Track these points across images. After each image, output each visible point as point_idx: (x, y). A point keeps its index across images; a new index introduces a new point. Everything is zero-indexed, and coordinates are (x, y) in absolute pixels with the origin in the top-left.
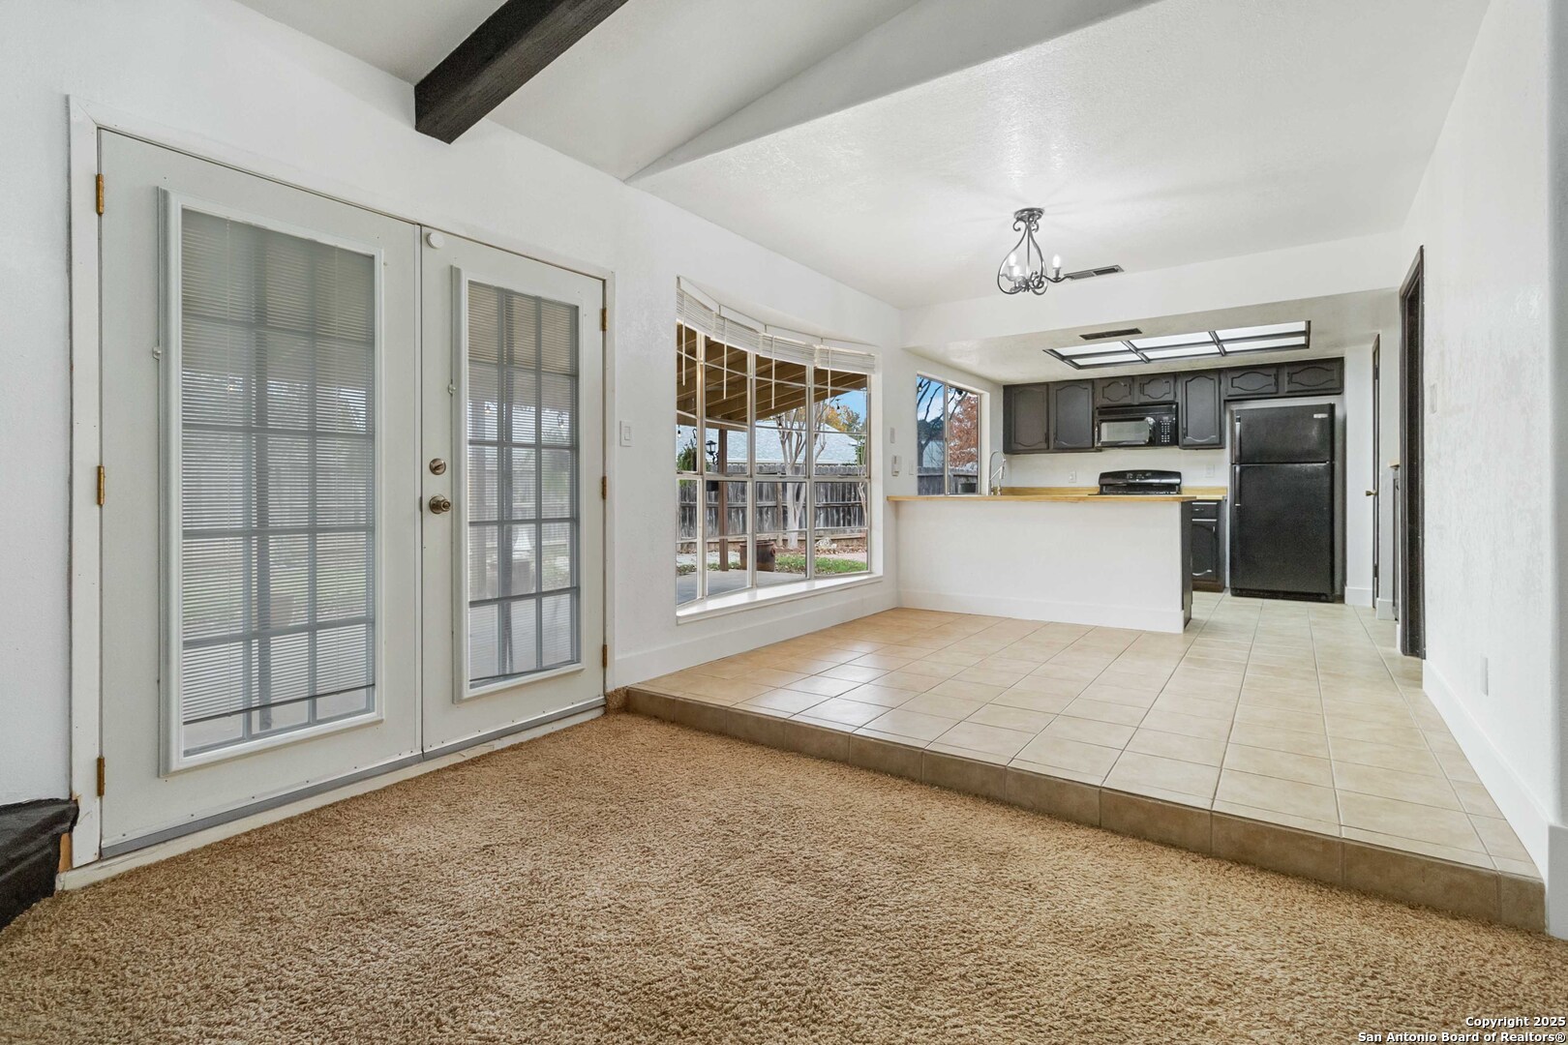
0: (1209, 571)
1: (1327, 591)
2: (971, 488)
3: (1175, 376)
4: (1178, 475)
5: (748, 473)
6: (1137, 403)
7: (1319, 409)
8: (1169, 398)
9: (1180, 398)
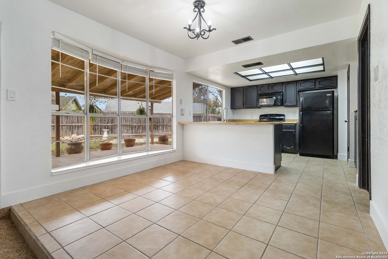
0: (292, 147)
1: (331, 155)
2: (220, 119)
3: (282, 83)
4: (284, 115)
5: (118, 114)
6: (271, 93)
7: (329, 92)
8: (280, 90)
9: (284, 91)
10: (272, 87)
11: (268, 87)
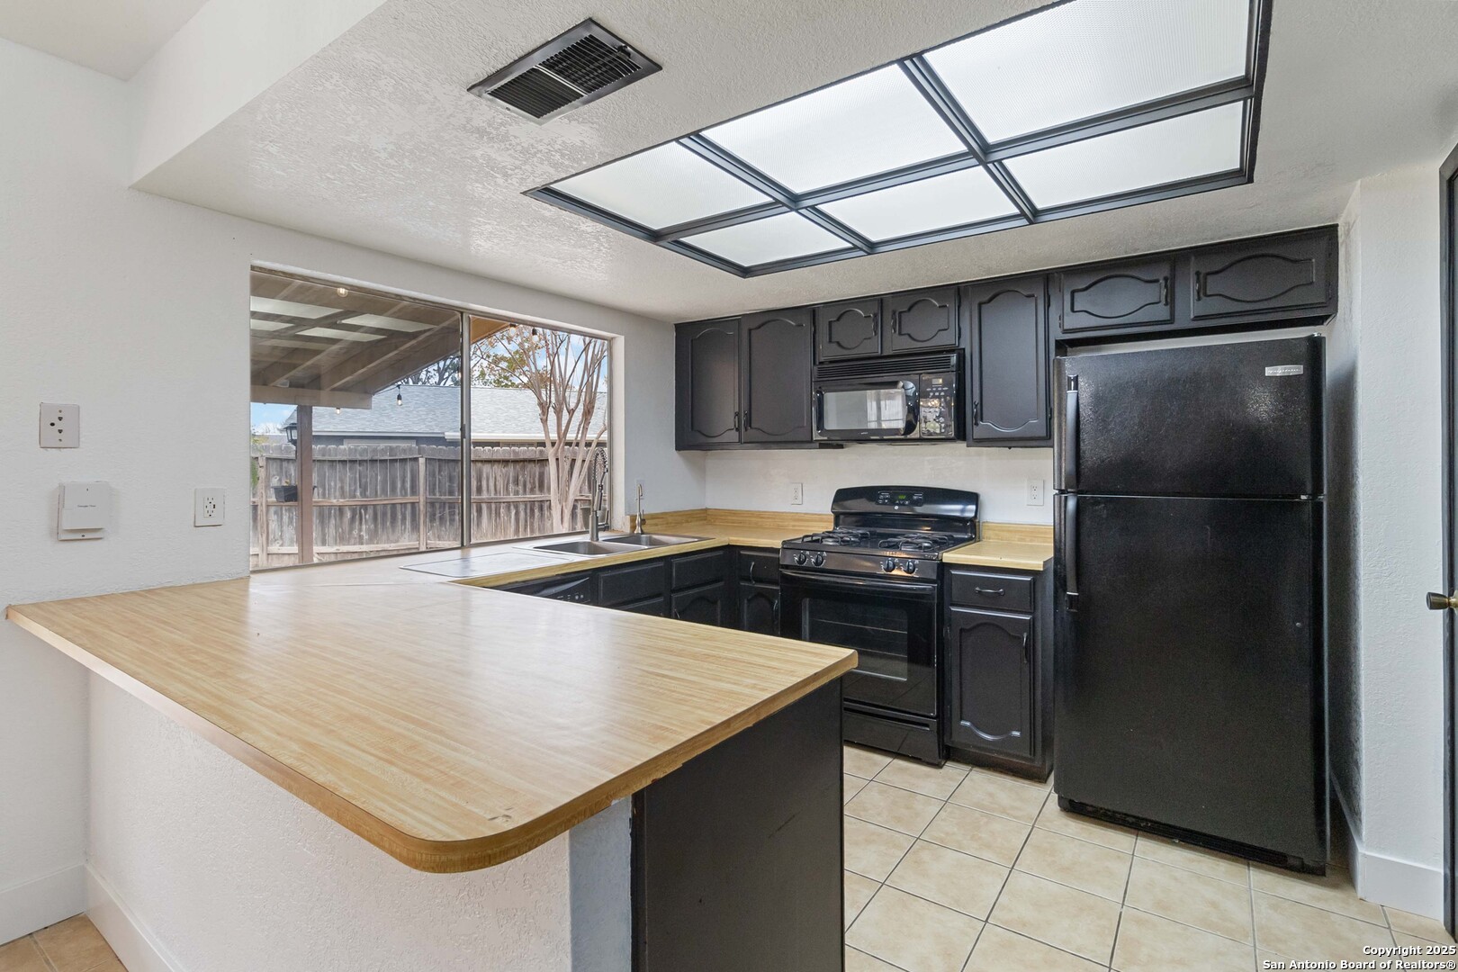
0: (1017, 734)
3: (958, 293)
4: (972, 498)
6: (888, 352)
7: (1281, 352)
8: (947, 339)
9: (968, 341)
10: (898, 318)
11: (875, 315)
